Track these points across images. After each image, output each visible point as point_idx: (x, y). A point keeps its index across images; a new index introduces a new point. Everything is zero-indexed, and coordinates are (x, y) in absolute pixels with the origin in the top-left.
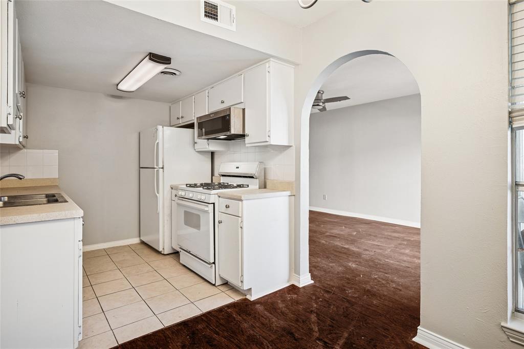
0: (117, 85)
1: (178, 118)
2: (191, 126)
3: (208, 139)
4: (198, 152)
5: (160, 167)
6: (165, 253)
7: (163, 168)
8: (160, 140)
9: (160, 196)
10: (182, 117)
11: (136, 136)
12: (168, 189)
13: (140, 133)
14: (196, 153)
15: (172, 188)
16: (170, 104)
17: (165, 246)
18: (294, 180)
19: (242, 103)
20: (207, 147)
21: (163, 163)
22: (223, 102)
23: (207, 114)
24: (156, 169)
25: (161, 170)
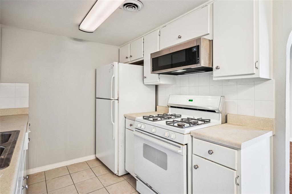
0: (79, 26)
1: (127, 58)
2: (141, 63)
3: (159, 74)
4: (147, 85)
5: (116, 99)
6: (119, 175)
7: (118, 100)
8: (116, 75)
9: (115, 124)
10: (131, 56)
11: (93, 72)
12: (122, 118)
13: (96, 70)
14: (145, 87)
15: (125, 117)
16: (119, 47)
17: (119, 169)
18: (274, 117)
19: (209, 34)
20: (158, 81)
21: (118, 95)
22: (180, 37)
23: (158, 51)
24: (112, 101)
25: (117, 101)
